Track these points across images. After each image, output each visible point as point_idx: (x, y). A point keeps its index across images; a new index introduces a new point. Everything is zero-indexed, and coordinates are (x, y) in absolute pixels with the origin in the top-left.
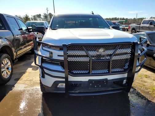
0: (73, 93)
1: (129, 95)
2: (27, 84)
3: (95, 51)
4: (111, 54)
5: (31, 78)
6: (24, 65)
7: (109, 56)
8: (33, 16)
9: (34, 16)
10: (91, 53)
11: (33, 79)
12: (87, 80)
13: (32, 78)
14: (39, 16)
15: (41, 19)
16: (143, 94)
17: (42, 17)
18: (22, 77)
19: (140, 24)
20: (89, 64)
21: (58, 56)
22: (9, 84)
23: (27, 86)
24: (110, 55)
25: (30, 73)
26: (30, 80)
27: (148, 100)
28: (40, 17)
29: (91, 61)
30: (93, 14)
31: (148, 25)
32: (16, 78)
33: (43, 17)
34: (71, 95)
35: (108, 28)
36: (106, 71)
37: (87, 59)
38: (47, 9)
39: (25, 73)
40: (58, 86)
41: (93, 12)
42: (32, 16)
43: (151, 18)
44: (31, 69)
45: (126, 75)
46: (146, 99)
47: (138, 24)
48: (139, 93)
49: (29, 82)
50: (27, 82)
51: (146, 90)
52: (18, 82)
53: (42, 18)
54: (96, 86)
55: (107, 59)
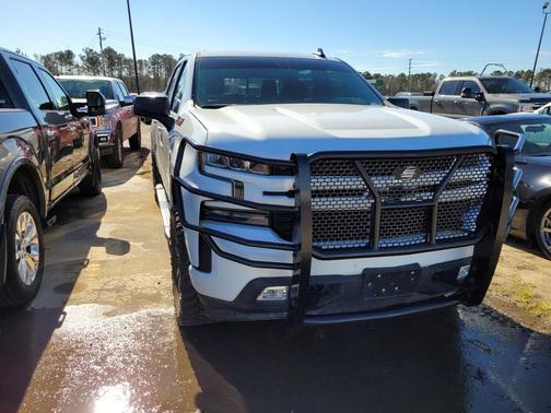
0: (312, 317)
1: (461, 317)
2: (109, 303)
3: (390, 174)
4: (435, 185)
5: (115, 282)
6: (67, 237)
7: (431, 191)
8: (43, 57)
9: (47, 59)
10: (380, 183)
11: (124, 286)
12: (359, 271)
13: (120, 280)
14: (66, 57)
15: (75, 71)
16: (501, 311)
17: (77, 60)
18: (80, 280)
19: (433, 94)
20: (369, 216)
21: (265, 193)
22: (41, 306)
23: (110, 308)
24: (434, 189)
25: (103, 263)
26: (117, 289)
27: (521, 327)
28: (71, 63)
29: (379, 208)
30: (323, 56)
31: (457, 98)
32: (57, 284)
33: (81, 63)
34: (306, 321)
35: (378, 103)
36: (419, 239)
37: (364, 204)
38: (99, 34)
39: (85, 266)
40: (260, 298)
41: (321, 50)
42: (36, 56)
43: (453, 74)
44: (103, 249)
45: (469, 251)
46: (515, 325)
47: (425, 95)
48: (489, 308)
49: (115, 295)
50: (105, 296)
51: (506, 299)
52: (72, 296)
53: (77, 66)
54: (387, 290)
55: (424, 201)
